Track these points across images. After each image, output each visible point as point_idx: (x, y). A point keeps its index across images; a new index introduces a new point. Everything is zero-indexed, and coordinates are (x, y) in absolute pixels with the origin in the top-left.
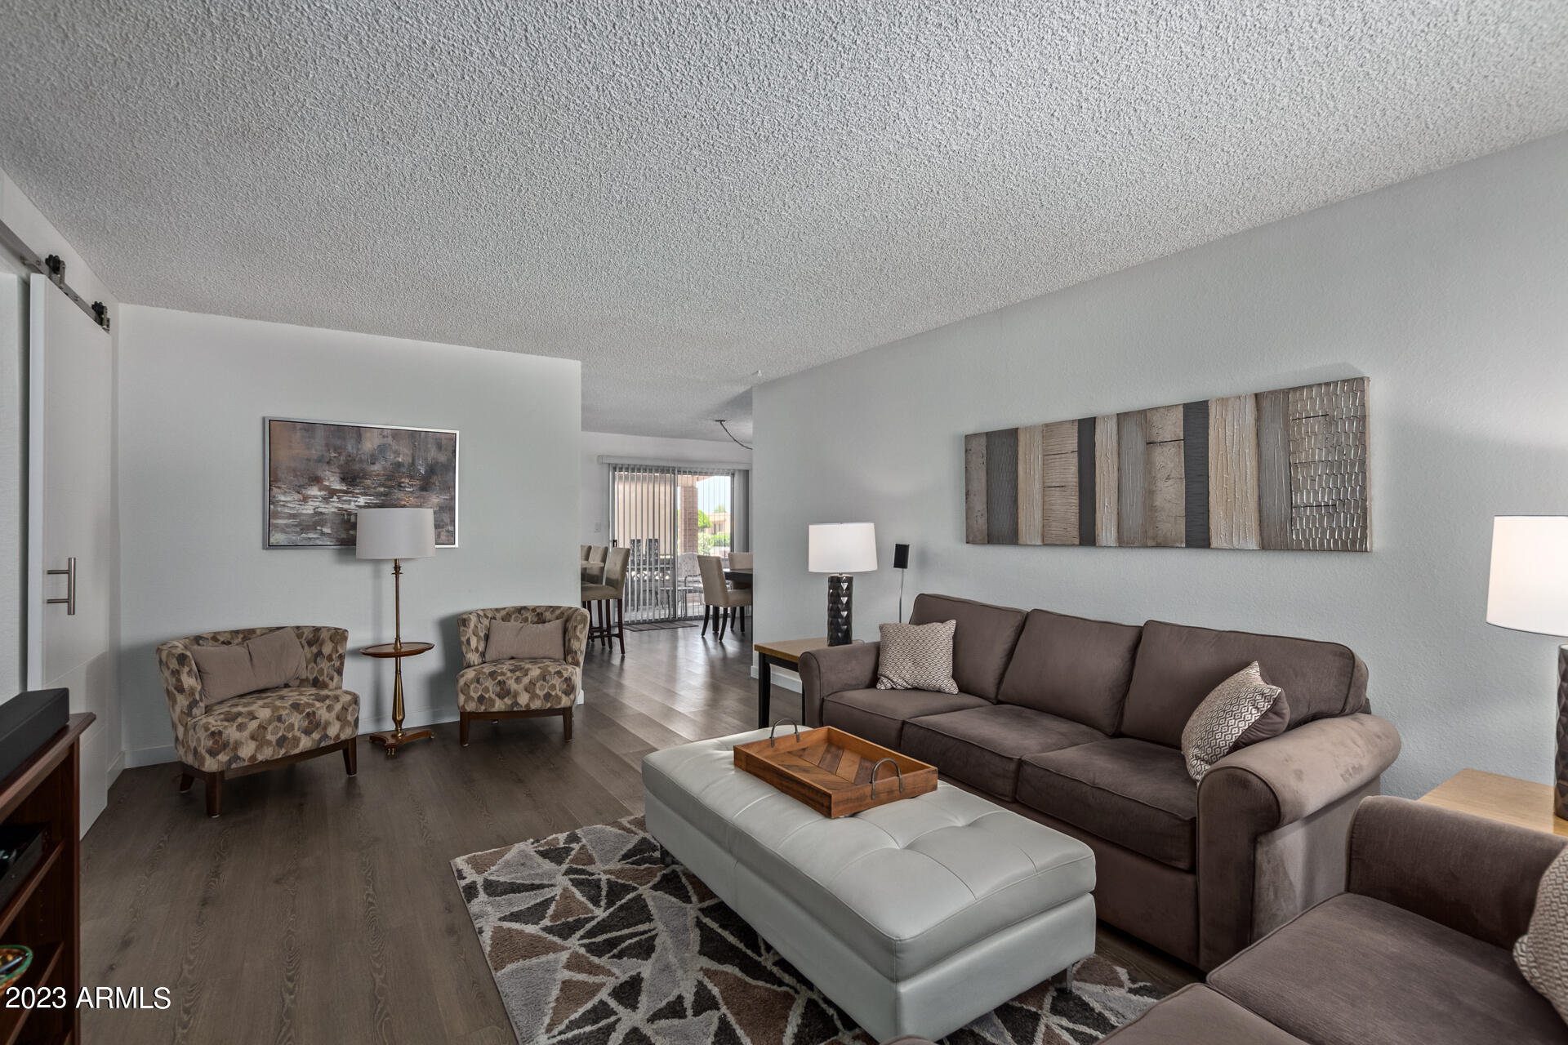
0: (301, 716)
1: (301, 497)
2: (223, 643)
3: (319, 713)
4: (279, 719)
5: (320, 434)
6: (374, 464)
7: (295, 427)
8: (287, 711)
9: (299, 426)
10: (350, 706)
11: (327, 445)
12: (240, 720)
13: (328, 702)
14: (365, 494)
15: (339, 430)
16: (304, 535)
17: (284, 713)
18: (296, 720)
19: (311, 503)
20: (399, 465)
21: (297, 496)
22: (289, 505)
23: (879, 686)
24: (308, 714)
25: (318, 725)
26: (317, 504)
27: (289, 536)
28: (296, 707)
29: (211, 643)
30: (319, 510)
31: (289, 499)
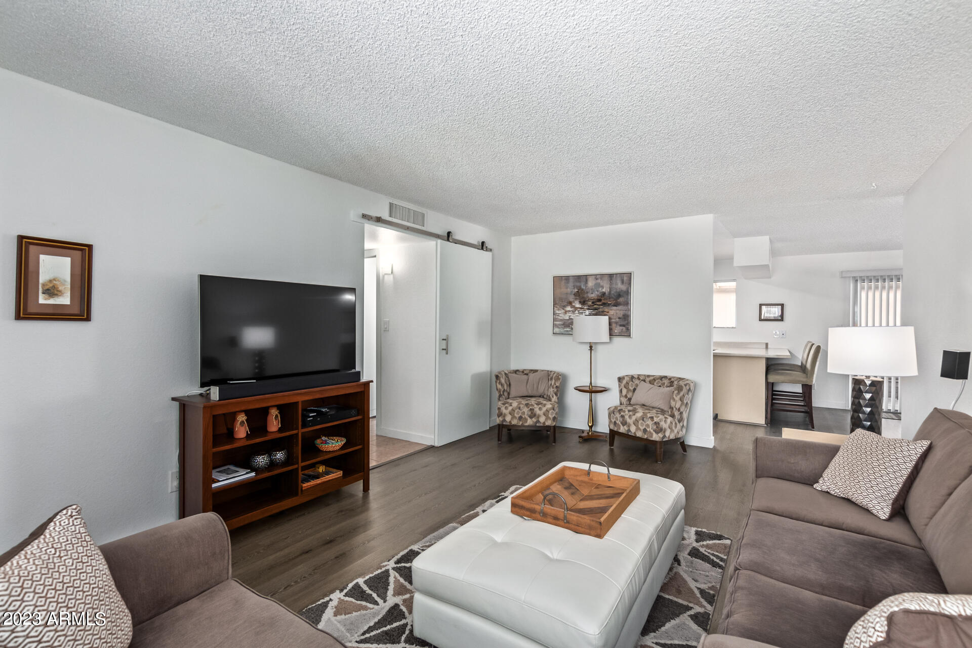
0: (528, 409)
1: (564, 311)
2: (525, 374)
3: (535, 410)
4: (519, 408)
5: (571, 280)
6: (592, 293)
7: (562, 278)
8: (523, 406)
9: (563, 278)
10: (550, 410)
11: (574, 286)
12: (506, 405)
13: (540, 406)
14: (588, 309)
15: (578, 278)
16: (565, 329)
17: (521, 406)
18: (526, 410)
19: (568, 314)
20: (604, 294)
21: (563, 311)
22: (560, 315)
23: (815, 486)
24: (531, 409)
25: (535, 415)
26: (570, 314)
27: (560, 330)
28: (527, 405)
29: (521, 373)
30: (571, 317)
31: (560, 312)
